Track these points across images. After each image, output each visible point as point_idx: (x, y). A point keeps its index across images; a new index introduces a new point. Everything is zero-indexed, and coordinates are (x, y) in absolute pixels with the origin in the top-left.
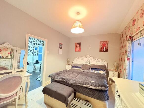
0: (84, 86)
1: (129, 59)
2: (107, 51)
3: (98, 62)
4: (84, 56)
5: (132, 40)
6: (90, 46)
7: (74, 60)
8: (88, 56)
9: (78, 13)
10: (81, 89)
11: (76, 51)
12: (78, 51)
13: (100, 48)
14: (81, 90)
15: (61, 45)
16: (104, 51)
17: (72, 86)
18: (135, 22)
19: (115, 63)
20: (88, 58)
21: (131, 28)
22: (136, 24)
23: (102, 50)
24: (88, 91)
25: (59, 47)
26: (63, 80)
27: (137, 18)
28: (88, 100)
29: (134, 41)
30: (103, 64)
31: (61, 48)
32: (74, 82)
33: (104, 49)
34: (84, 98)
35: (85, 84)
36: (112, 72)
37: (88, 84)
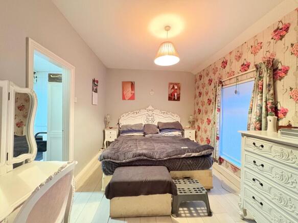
0: (183, 156)
1: (219, 110)
2: (178, 99)
3: (167, 119)
4: (142, 109)
5: (222, 86)
6: (152, 90)
7: (122, 118)
8: (150, 108)
9: (167, 28)
10: (178, 163)
11: (124, 98)
12: (129, 99)
13: (169, 95)
14: (179, 165)
15: (96, 83)
16: (174, 100)
17: (162, 163)
18: (226, 64)
19: (191, 117)
20: (150, 113)
21: (218, 69)
22: (228, 66)
23: (171, 98)
24: (190, 161)
25: (93, 89)
26: (142, 157)
27: (230, 60)
28: (188, 176)
29: (224, 87)
30: (175, 121)
31: (96, 91)
32: (164, 155)
33: (174, 96)
34: (181, 176)
35: (185, 154)
36: (189, 131)
37: (188, 152)
